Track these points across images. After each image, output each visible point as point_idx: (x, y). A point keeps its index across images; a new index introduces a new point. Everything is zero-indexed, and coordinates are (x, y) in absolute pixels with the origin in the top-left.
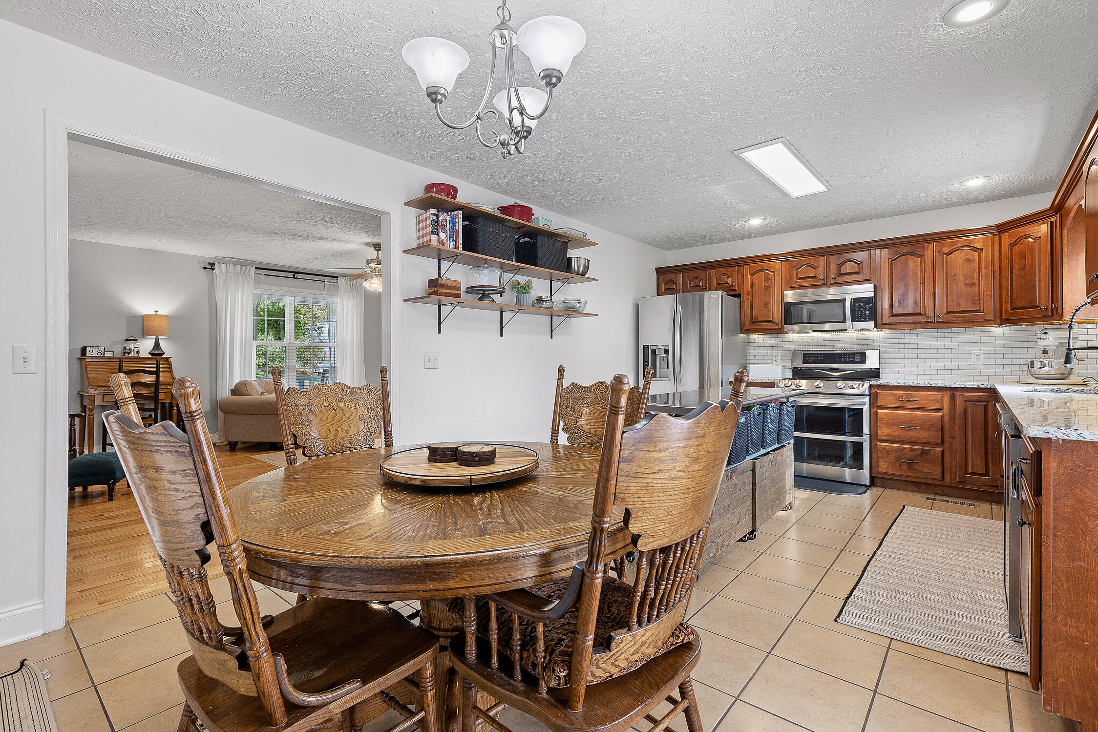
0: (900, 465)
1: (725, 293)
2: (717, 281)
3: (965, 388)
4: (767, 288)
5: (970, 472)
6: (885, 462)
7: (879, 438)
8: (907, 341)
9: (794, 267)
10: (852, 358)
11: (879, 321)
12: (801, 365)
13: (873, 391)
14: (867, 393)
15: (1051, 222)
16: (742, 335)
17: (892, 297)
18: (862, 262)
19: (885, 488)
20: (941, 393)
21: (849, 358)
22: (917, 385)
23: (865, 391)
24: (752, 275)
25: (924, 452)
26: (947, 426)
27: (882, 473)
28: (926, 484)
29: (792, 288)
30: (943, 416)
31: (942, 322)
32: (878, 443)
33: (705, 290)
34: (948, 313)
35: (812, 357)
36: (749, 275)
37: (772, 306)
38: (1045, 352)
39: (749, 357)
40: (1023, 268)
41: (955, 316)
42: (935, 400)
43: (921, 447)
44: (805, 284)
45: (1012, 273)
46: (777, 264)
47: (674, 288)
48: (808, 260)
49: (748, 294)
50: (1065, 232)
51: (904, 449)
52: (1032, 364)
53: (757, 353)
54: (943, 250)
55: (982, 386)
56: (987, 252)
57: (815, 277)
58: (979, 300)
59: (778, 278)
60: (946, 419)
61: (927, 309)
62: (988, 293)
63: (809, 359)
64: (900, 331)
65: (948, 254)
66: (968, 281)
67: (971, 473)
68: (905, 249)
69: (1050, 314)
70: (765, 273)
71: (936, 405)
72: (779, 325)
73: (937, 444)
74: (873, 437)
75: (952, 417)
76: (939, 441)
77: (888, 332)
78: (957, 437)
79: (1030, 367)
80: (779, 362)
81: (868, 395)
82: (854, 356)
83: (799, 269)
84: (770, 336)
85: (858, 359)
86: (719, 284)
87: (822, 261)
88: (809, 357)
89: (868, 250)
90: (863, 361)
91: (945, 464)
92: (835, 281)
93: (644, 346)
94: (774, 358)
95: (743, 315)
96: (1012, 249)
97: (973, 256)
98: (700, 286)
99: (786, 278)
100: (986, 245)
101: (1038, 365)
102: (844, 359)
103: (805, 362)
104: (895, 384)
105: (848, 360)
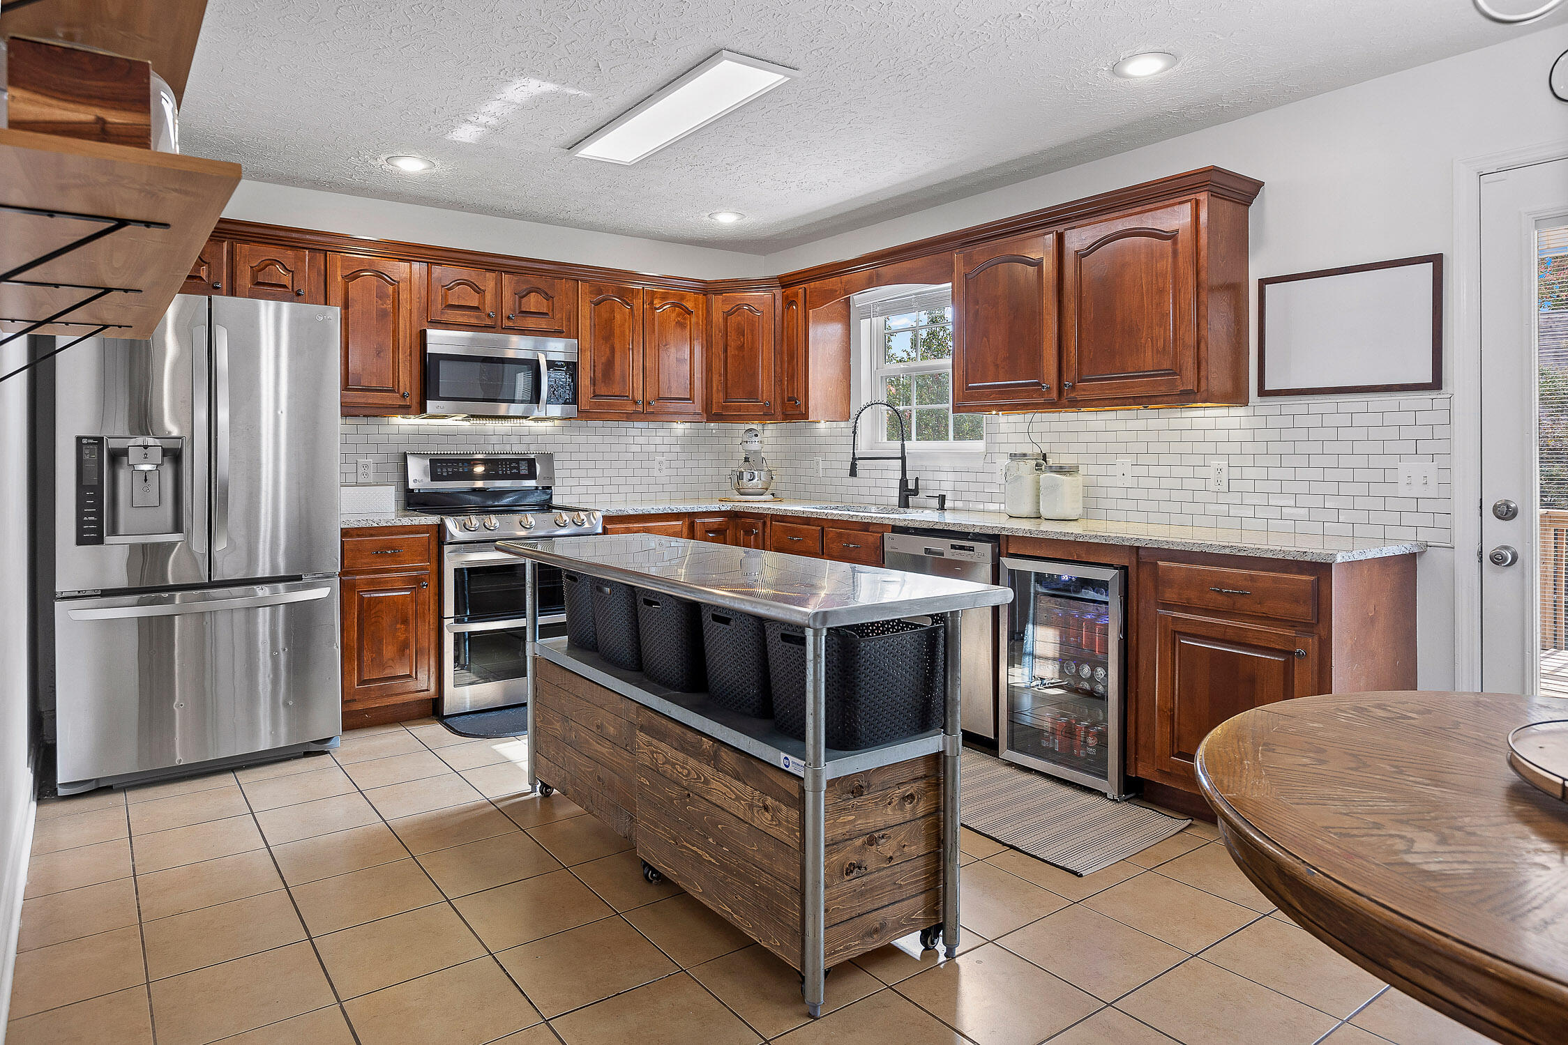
2: (254, 276)
4: (383, 315)
9: (438, 280)
10: (515, 468)
11: (580, 405)
14: (600, 530)
15: (774, 295)
18: (553, 297)
21: (511, 468)
24: (348, 278)
31: (652, 413)
33: (216, 289)
34: (659, 399)
35: (447, 467)
36: (339, 278)
38: (747, 460)
40: (741, 348)
41: (666, 405)
44: (460, 320)
45: (726, 351)
46: (405, 267)
48: (464, 272)
50: (811, 312)
54: (655, 302)
55: (723, 509)
56: (699, 317)
57: (476, 308)
58: (691, 385)
59: (405, 297)
61: (636, 392)
63: (442, 472)
65: (659, 310)
68: (611, 289)
69: (772, 412)
70: (379, 280)
82: (518, 464)
83: (448, 286)
84: (349, 421)
85: (525, 469)
86: (258, 286)
87: (489, 280)
88: (442, 468)
89: (561, 278)
90: (532, 475)
92: (511, 324)
93: (79, 439)
94: (361, 470)
96: (726, 320)
97: (685, 319)
98: (201, 278)
99: (420, 300)
100: (696, 306)
101: (746, 476)
102: (502, 470)
103: (435, 477)
104: (631, 513)
105: (509, 472)
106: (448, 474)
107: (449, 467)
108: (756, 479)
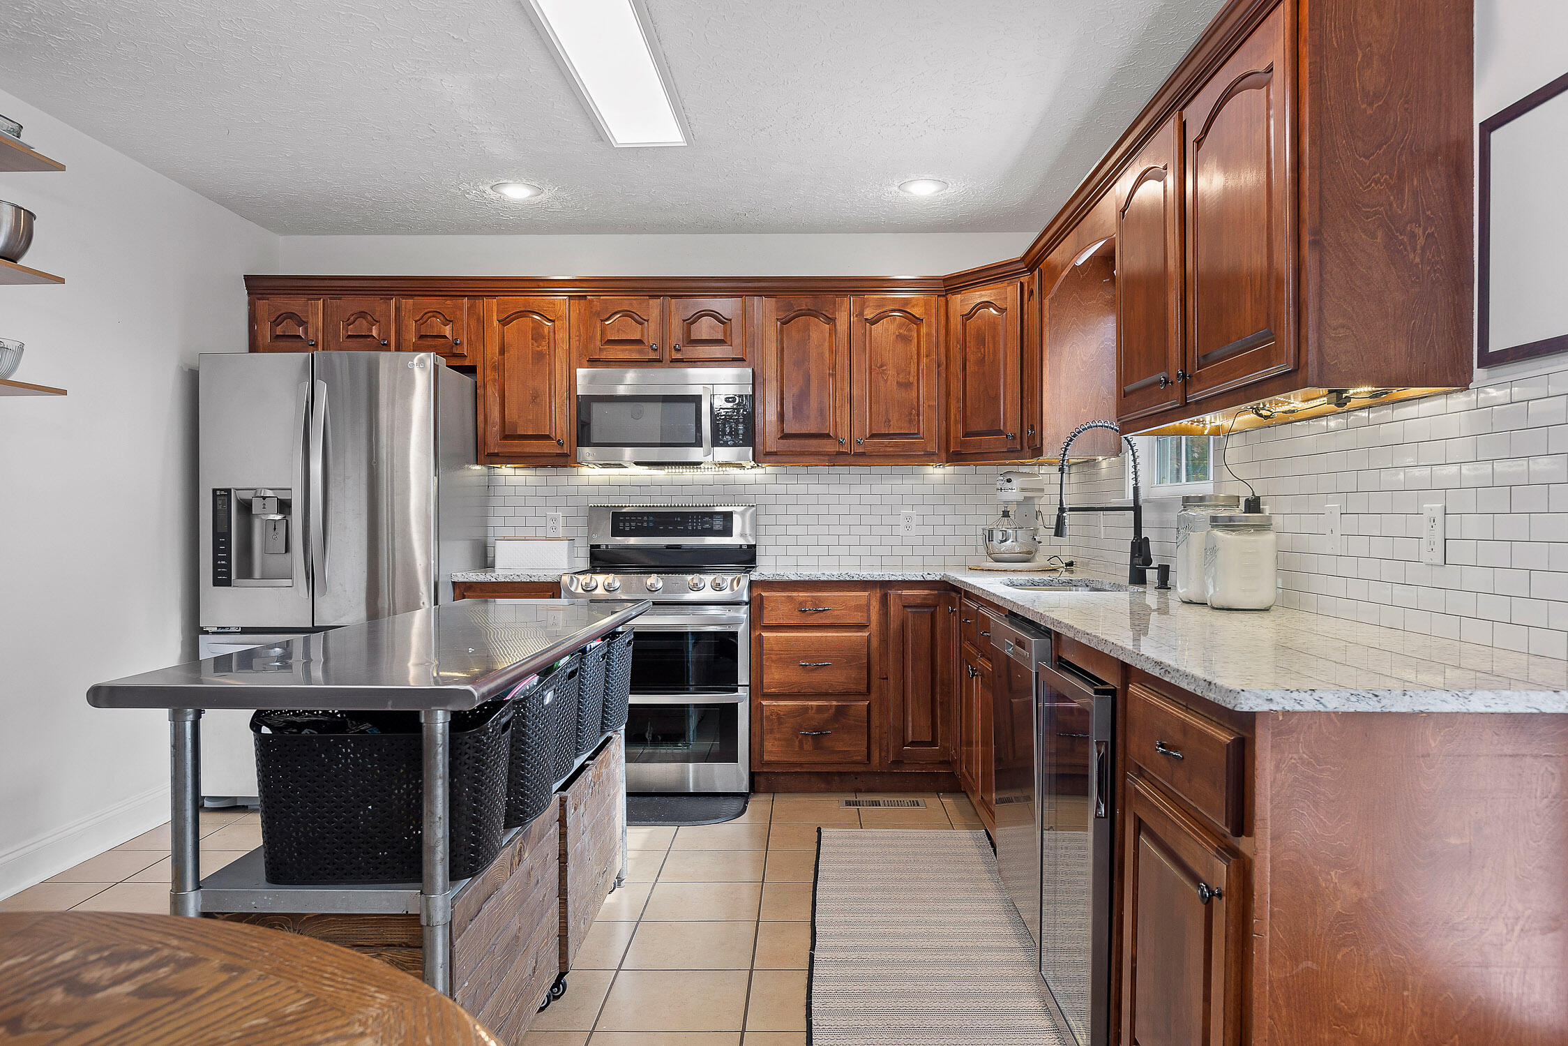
0: (801, 742)
1: (442, 361)
2: (418, 330)
3: (904, 582)
4: (539, 357)
5: (910, 740)
6: (775, 739)
7: (765, 691)
8: (801, 488)
9: (598, 314)
10: (707, 522)
11: (759, 447)
12: (607, 540)
13: (755, 594)
14: (745, 598)
15: (1022, 284)
16: (478, 467)
17: (782, 399)
18: (730, 320)
19: (774, 793)
20: (866, 594)
21: (703, 523)
22: (830, 579)
23: (742, 595)
24: (504, 322)
25: (841, 711)
26: (875, 656)
27: (769, 764)
28: (840, 774)
29: (593, 362)
30: (869, 638)
31: (863, 454)
32: (764, 703)
33: (386, 347)
34: (873, 436)
35: (630, 521)
36: (496, 323)
37: (550, 402)
38: (1006, 514)
39: (493, 521)
40: (981, 361)
41: (883, 443)
42: (858, 608)
43: (835, 703)
44: (621, 356)
45: (964, 368)
46: (559, 302)
47: (299, 337)
48: (627, 303)
49: (494, 368)
50: (1046, 302)
51: (806, 709)
52: (990, 536)
53: (510, 511)
54: (865, 313)
55: (929, 578)
56: (929, 325)
57: (639, 342)
58: (918, 415)
59: (562, 335)
60: (875, 643)
61: (839, 427)
62: (931, 403)
63: (624, 526)
64: (791, 469)
65: (874, 322)
66: (901, 378)
67: (913, 744)
68: (805, 302)
69: (1019, 447)
70: (534, 321)
71: (858, 618)
72: (565, 446)
73: (860, 694)
74: (757, 690)
75: (884, 640)
76: (863, 688)
77: (769, 469)
78: (891, 677)
79: (987, 540)
80: (561, 532)
81: (747, 604)
82: (711, 517)
83: (608, 319)
84: (540, 471)
85: (718, 524)
86: (422, 337)
87: (654, 308)
88: (624, 521)
89: (741, 296)
90: (727, 532)
91: (873, 731)
92: (679, 356)
93: (214, 491)
94: (550, 524)
95: (481, 418)
96: (964, 325)
97: (910, 330)
98: (372, 337)
99: (580, 338)
100: (927, 312)
101: (998, 536)
102: (693, 526)
103: (616, 532)
104: (794, 578)
105: (699, 528)
106: (630, 528)
107: (633, 521)
108: (1010, 540)
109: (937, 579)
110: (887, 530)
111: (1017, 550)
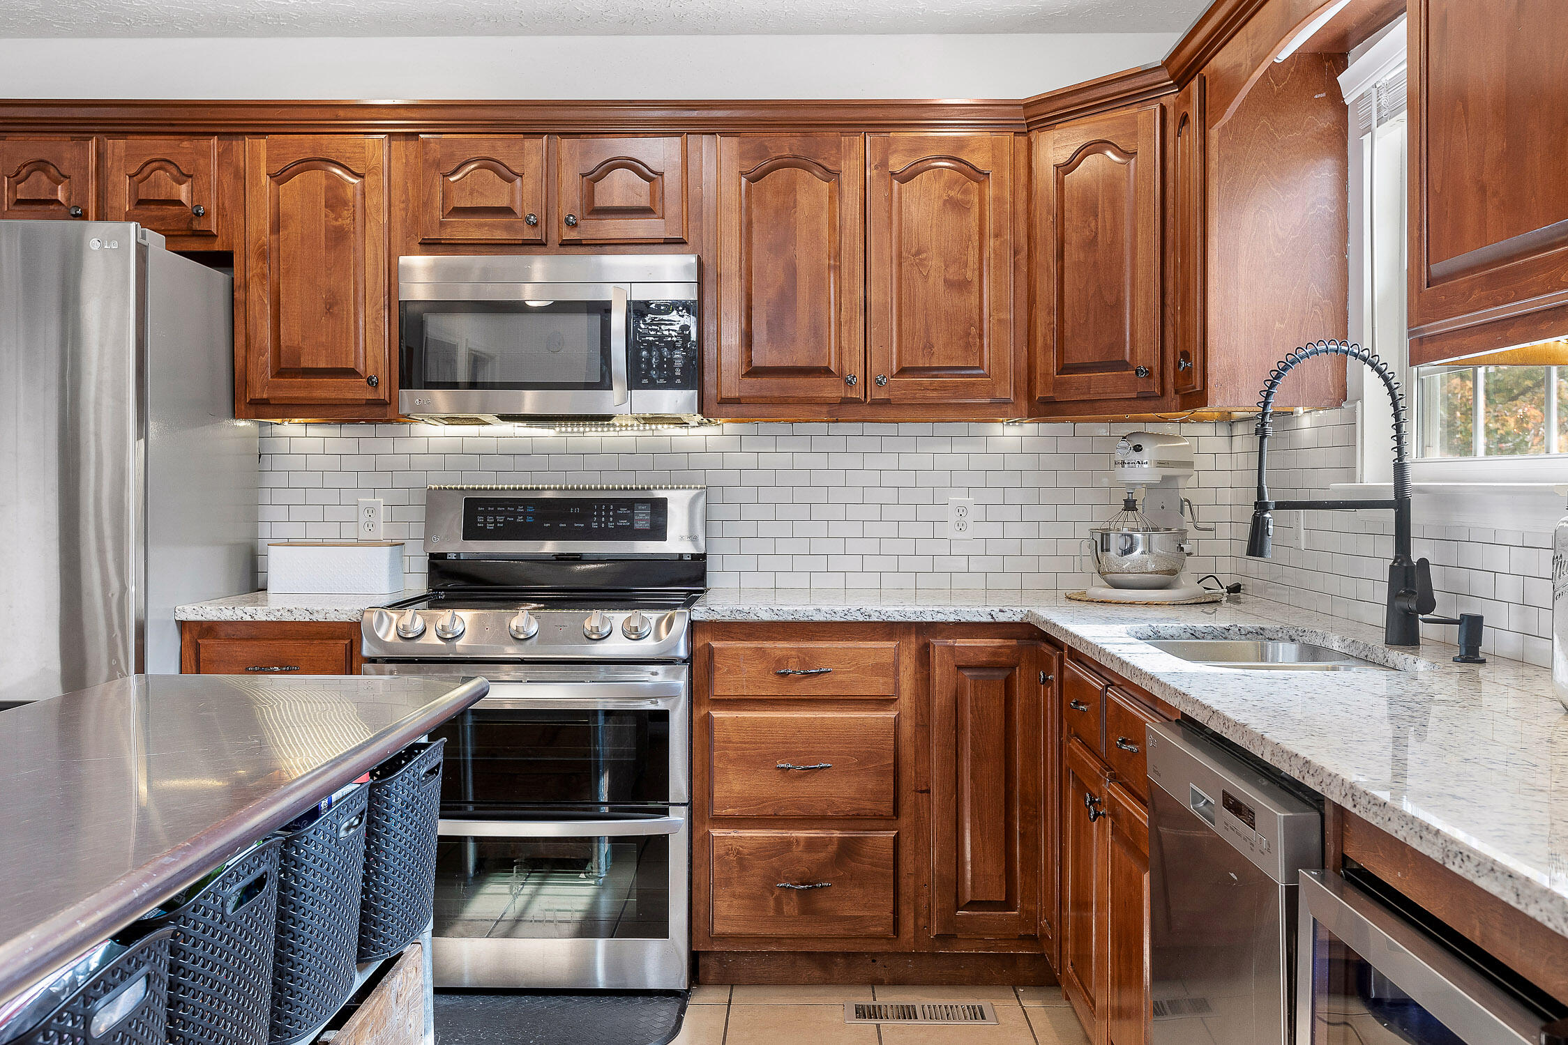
0: (778, 901)
1: (156, 241)
2: (134, 191)
3: (958, 624)
4: (338, 237)
5: (968, 898)
6: (734, 896)
7: (717, 812)
8: (783, 459)
9: (437, 164)
10: (624, 517)
11: (710, 390)
12: (456, 546)
13: (699, 643)
14: (682, 652)
15: (1163, 109)
16: (242, 423)
17: (749, 308)
18: (662, 174)
19: (732, 985)
20: (891, 645)
21: (617, 517)
22: (830, 618)
23: (676, 647)
24: (279, 177)
25: (847, 849)
26: (908, 753)
27: (723, 938)
28: (846, 955)
29: (430, 245)
30: (897, 723)
31: (886, 403)
32: (716, 833)
34: (903, 371)
35: (495, 514)
36: (265, 180)
37: (356, 314)
38: (1130, 505)
39: (268, 513)
40: (1091, 243)
41: (920, 384)
42: (878, 669)
43: (837, 834)
44: (476, 235)
45: (1061, 255)
46: (375, 147)
48: (486, 145)
49: (263, 255)
50: (1214, 133)
51: (787, 844)
52: (1104, 543)
53: (296, 496)
54: (891, 162)
55: (1002, 618)
56: (1000, 184)
57: (506, 211)
58: (981, 336)
59: (377, 200)
60: (907, 729)
61: (846, 357)
62: (1003, 316)
63: (485, 523)
64: (765, 428)
65: (905, 178)
66: (953, 274)
67: (972, 905)
68: (787, 144)
69: (1157, 391)
70: (330, 176)
71: (879, 686)
72: (381, 387)
73: (881, 817)
74: (699, 810)
75: (923, 724)
76: (886, 807)
77: (729, 427)
78: (935, 790)
79: (1099, 552)
80: (381, 532)
81: (685, 661)
82: (632, 508)
83: (454, 173)
84: (348, 430)
85: (642, 519)
86: (140, 202)
87: (533, 153)
88: (485, 514)
89: (679, 134)
90: (658, 532)
91: (903, 882)
92: (574, 235)
94: (363, 518)
95: (240, 340)
96: (1060, 184)
97: (966, 192)
98: (57, 202)
99: (407, 206)
100: (996, 161)
102: (600, 523)
103: (471, 532)
104: (766, 617)
105: (611, 525)
106: (495, 526)
107: (500, 513)
108: (1139, 550)
109: (1017, 619)
110: (926, 530)
111: (1151, 567)
